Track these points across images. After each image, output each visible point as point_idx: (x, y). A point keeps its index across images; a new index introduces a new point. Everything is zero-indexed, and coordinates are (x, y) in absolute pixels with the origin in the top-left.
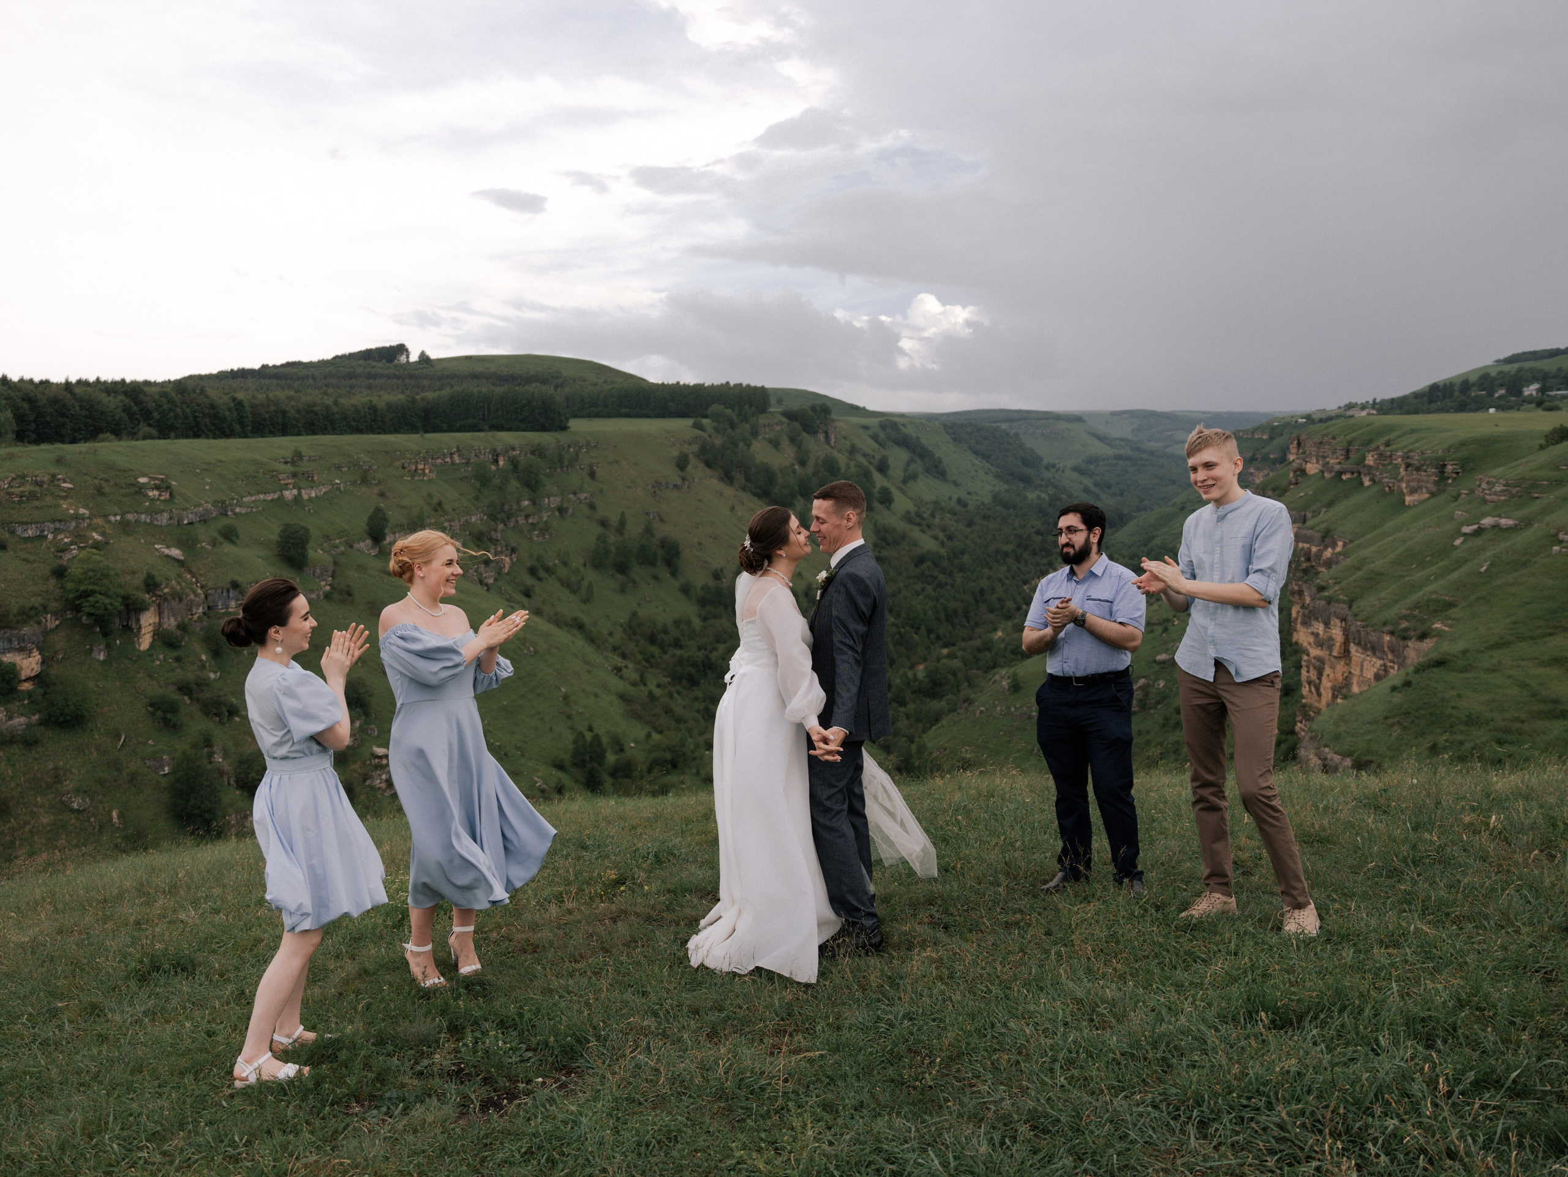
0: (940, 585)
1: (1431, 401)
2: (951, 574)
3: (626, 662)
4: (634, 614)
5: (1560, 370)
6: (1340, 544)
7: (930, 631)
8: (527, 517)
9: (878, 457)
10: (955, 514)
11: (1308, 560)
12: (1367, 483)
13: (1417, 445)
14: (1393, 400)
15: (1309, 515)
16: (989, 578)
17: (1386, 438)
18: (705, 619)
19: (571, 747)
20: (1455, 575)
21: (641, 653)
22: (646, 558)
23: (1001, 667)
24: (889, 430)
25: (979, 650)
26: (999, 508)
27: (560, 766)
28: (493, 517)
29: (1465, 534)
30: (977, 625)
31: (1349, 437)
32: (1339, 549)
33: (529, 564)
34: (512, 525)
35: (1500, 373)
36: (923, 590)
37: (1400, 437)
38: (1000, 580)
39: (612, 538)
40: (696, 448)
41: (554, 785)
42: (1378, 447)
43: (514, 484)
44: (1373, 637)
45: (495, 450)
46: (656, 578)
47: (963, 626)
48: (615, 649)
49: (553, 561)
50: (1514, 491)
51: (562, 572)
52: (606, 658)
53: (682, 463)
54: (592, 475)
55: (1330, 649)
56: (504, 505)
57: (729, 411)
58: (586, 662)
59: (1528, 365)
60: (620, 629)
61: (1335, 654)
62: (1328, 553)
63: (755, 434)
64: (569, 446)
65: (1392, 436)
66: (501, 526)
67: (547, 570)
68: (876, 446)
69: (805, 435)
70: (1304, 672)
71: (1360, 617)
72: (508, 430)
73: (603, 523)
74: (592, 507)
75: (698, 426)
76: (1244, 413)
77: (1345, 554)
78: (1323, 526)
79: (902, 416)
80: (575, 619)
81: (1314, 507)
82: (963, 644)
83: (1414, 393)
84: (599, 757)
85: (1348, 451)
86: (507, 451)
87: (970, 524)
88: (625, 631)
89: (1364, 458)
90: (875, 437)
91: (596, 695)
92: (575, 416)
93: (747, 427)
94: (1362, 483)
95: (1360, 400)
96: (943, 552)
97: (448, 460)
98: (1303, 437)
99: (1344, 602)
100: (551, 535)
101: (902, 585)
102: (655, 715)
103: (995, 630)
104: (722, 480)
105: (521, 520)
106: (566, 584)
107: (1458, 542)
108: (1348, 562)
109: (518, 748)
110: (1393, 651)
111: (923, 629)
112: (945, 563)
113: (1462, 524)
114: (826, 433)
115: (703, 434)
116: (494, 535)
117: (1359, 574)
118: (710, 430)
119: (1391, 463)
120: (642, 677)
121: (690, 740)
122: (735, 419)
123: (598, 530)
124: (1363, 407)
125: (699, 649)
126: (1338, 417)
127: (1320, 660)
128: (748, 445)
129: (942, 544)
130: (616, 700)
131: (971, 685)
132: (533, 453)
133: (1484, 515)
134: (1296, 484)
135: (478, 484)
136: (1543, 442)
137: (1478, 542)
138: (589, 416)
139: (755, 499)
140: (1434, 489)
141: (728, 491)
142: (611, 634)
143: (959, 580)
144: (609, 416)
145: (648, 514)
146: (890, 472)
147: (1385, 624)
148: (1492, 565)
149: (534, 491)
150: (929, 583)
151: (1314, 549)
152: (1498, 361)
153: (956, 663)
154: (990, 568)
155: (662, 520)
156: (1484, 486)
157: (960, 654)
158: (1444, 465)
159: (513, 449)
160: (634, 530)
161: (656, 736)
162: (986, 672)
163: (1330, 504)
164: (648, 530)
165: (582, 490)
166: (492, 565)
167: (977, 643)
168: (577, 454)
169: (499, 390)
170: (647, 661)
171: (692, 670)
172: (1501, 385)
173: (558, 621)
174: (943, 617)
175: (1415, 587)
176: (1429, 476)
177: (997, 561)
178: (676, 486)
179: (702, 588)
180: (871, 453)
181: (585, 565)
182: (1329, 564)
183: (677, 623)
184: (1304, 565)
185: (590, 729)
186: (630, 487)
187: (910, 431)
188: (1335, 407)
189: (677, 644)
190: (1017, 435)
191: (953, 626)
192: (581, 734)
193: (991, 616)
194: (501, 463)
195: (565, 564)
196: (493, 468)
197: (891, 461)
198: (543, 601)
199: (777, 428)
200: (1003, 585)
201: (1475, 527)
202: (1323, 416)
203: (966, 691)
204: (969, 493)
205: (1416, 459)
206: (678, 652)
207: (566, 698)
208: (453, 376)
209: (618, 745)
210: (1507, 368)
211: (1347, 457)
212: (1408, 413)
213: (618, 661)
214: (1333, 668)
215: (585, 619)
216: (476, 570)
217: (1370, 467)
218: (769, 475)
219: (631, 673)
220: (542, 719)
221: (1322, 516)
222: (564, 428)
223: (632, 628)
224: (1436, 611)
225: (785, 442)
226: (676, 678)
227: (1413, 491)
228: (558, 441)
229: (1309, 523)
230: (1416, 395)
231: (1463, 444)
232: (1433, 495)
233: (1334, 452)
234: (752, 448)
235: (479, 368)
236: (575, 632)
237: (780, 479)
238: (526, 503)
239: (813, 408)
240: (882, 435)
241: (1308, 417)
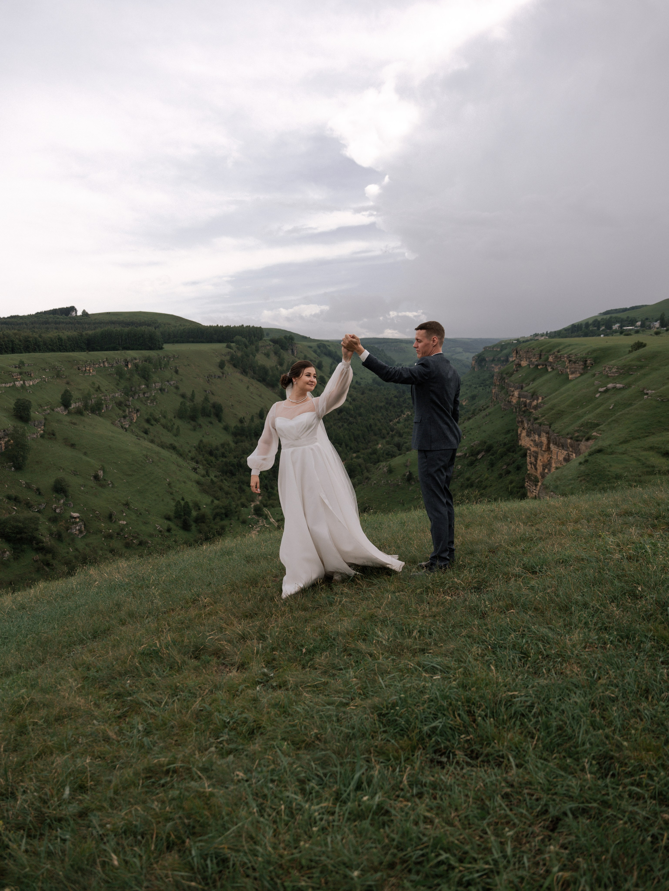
0: (351, 423)
1: (572, 332)
2: (355, 418)
3: (199, 465)
4: (201, 441)
5: (628, 317)
6: (540, 398)
7: (347, 446)
8: (144, 393)
9: (317, 361)
10: (355, 388)
11: (525, 406)
12: (550, 370)
13: (573, 351)
14: (555, 332)
15: (524, 385)
16: (373, 419)
17: (558, 349)
18: (236, 443)
19: (174, 508)
20: (598, 411)
21: (206, 460)
22: (205, 414)
23: (382, 462)
24: (322, 348)
25: (371, 454)
26: (376, 385)
27: (168, 518)
28: (126, 394)
29: (600, 392)
30: (369, 442)
31: (541, 349)
32: (540, 401)
33: (146, 417)
34: (136, 398)
35: (602, 319)
36: (343, 425)
37: (564, 348)
38: (379, 420)
39: (188, 404)
40: (228, 358)
41: (166, 528)
42: (554, 353)
43: (136, 378)
44: (562, 440)
45: (126, 360)
46: (211, 423)
47: (363, 443)
48: (192, 459)
49: (158, 416)
50: (621, 371)
51: (163, 421)
52: (188, 463)
53: (221, 365)
54: (177, 372)
55: (541, 447)
56: (131, 388)
57: (244, 339)
58: (179, 466)
59: (614, 315)
60: (194, 449)
61: (543, 449)
62: (535, 403)
63: (257, 350)
64: (164, 357)
65: (561, 347)
66: (131, 399)
67: (156, 420)
68: (316, 356)
69: (282, 351)
70: (528, 458)
71: (555, 432)
72: (132, 350)
73: (183, 396)
74: (177, 388)
75: (228, 347)
76: (486, 339)
77: (544, 403)
78: (532, 390)
79: (328, 341)
80: (171, 445)
81: (526, 382)
82: (363, 451)
83: (564, 329)
84: (189, 513)
85: (540, 355)
86: (132, 360)
87: (363, 393)
88: (197, 450)
89: (548, 358)
90: (315, 352)
91: (185, 482)
92: (166, 343)
93: (254, 347)
94: (547, 370)
95: (540, 332)
96: (351, 407)
97: (102, 365)
98: (519, 349)
99: (547, 425)
100: (157, 402)
101: (332, 423)
102: (215, 491)
103: (378, 444)
104: (242, 373)
105: (141, 395)
106: (164, 427)
107: (597, 395)
108: (546, 406)
109: (147, 511)
110: (572, 447)
111: (344, 445)
112: (352, 412)
113: (599, 387)
114: (292, 350)
115: (232, 351)
116: (128, 403)
117: (553, 411)
118: (235, 349)
119: (560, 360)
120: (207, 472)
121: (233, 503)
122: (247, 343)
123: (181, 400)
124: (542, 335)
125: (235, 458)
126: (531, 340)
127: (536, 453)
128: (254, 356)
129: (350, 403)
130: (195, 484)
131: (368, 471)
132: (146, 361)
133: (608, 383)
134: (517, 371)
135: (118, 378)
136: (630, 349)
137: (607, 395)
138: (173, 342)
139: (259, 383)
140: (582, 372)
141: (246, 379)
142: (190, 452)
143: (359, 421)
144: (183, 342)
145: (206, 391)
146: (323, 369)
147: (568, 434)
148: (615, 406)
149: (147, 380)
150: (345, 422)
151: (528, 401)
152: (600, 314)
153: (360, 461)
154: (374, 414)
155: (213, 394)
156: (607, 369)
157: (362, 456)
158: (586, 361)
159: (135, 359)
160: (199, 399)
161: (216, 502)
162: (374, 464)
163: (534, 380)
164: (206, 399)
165: (171, 379)
166: (127, 418)
167: (370, 450)
168: (168, 361)
169: (126, 329)
170: (209, 465)
171: (232, 468)
172: (603, 325)
173: (162, 446)
174: (352, 438)
175: (579, 417)
176: (580, 366)
177: (377, 411)
178: (219, 377)
179: (235, 427)
180: (314, 359)
181: (175, 417)
182: (536, 408)
183: (223, 445)
184: (523, 409)
185: (183, 499)
186: (196, 378)
187: (332, 349)
188: (529, 336)
189: (223, 455)
190: (382, 350)
191: (358, 443)
192: (179, 502)
193: (375, 437)
194: (130, 366)
195: (165, 417)
196: (126, 369)
197: (324, 363)
198: (154, 436)
199: (268, 348)
200: (380, 422)
201: (605, 388)
202: (524, 339)
203: (366, 474)
204: (361, 379)
205: (573, 358)
206: (224, 460)
207: (169, 484)
208: (101, 323)
209: (197, 506)
210: (605, 317)
211: (540, 358)
212: (562, 337)
213: (194, 464)
214: (542, 456)
215: (176, 444)
216: (119, 421)
217: (551, 362)
218: (264, 370)
219: (201, 470)
220: (158, 495)
221: (531, 386)
222: (161, 348)
223: (200, 448)
224: (591, 427)
225: (272, 355)
226: (224, 472)
227: (572, 373)
228: (159, 355)
229: (525, 389)
230: (565, 330)
231: (595, 351)
232: (582, 374)
233: (534, 355)
234: (256, 358)
235: (114, 319)
236: (171, 451)
237: (270, 373)
238: (143, 386)
239: (285, 337)
240: (319, 351)
241: (518, 340)
